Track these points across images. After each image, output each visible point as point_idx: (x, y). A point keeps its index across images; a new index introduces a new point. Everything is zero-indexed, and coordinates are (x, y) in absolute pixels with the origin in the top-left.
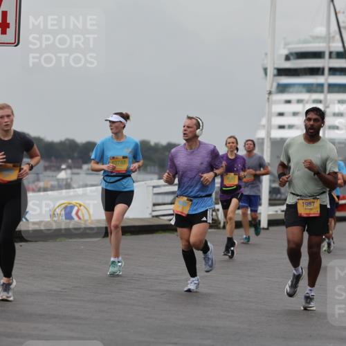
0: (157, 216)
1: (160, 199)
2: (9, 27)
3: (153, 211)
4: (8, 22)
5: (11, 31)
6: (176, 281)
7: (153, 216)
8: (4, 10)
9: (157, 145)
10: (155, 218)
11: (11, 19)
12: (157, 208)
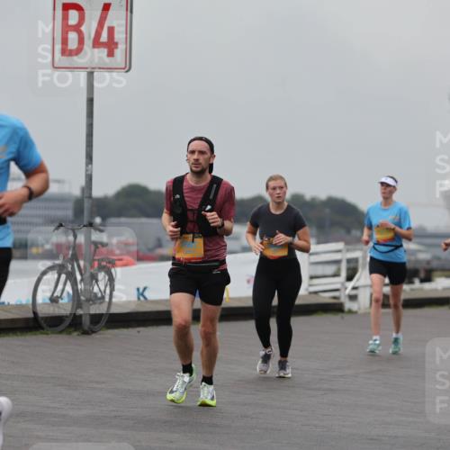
0: (316, 293)
1: (320, 270)
2: (117, 48)
3: (310, 285)
4: (116, 40)
5: (120, 52)
6: (341, 376)
7: (310, 293)
8: (111, 25)
9: (313, 200)
10: (313, 295)
11: (119, 36)
12: (316, 281)
